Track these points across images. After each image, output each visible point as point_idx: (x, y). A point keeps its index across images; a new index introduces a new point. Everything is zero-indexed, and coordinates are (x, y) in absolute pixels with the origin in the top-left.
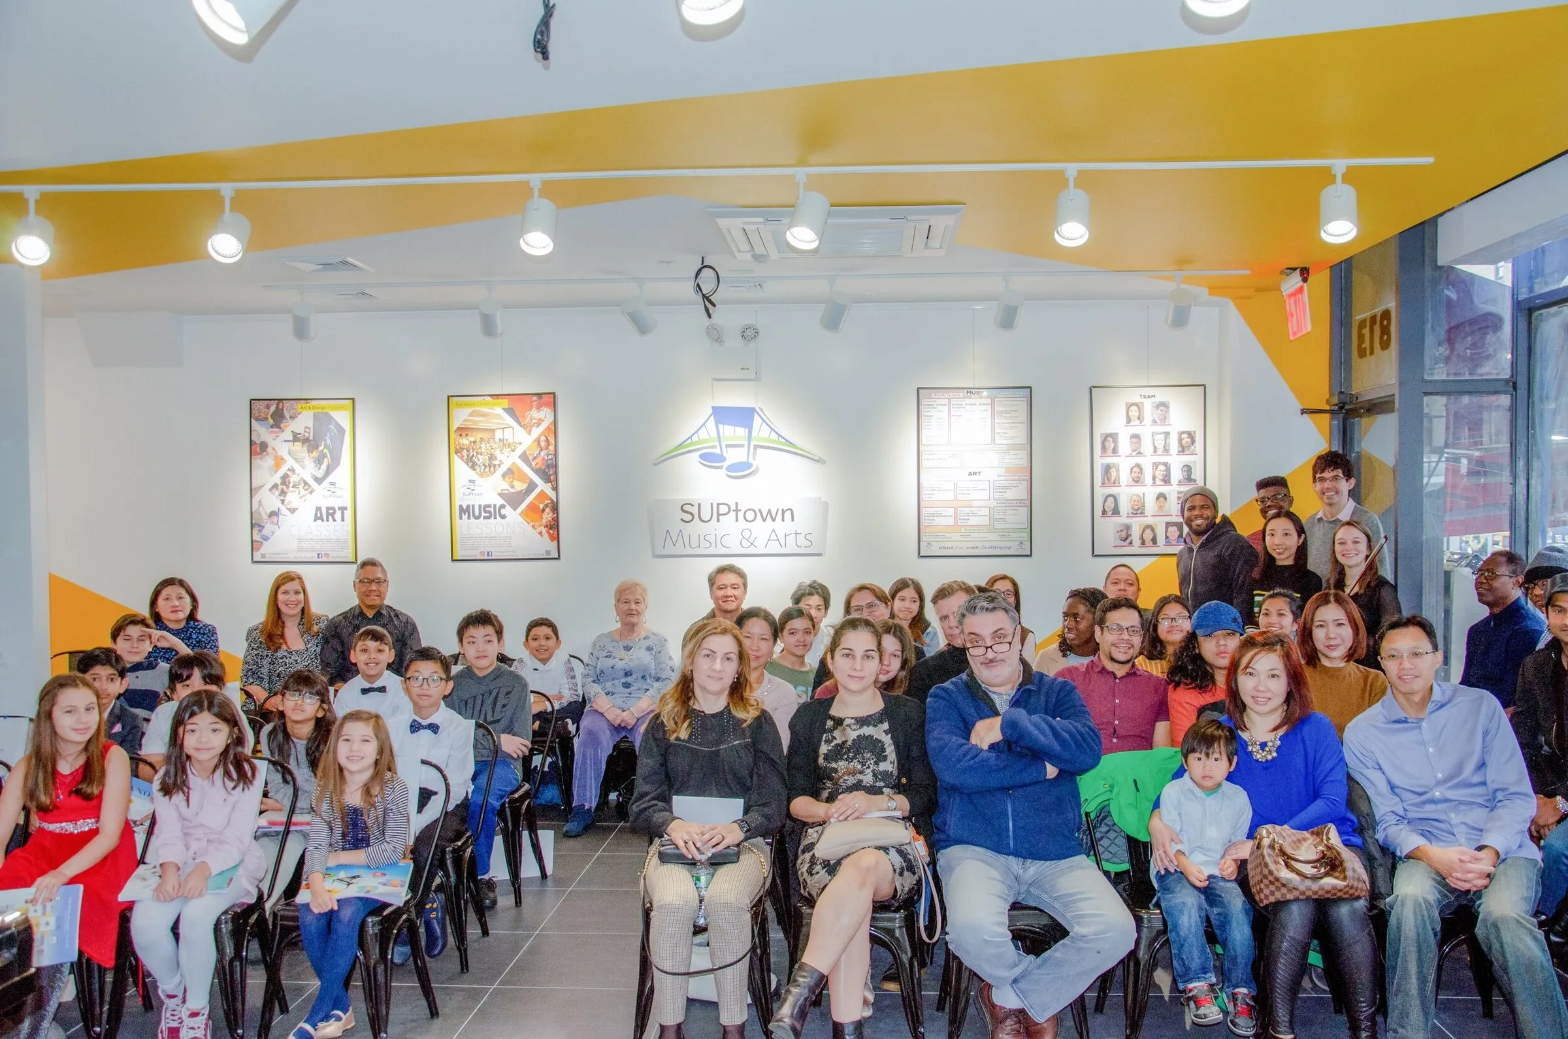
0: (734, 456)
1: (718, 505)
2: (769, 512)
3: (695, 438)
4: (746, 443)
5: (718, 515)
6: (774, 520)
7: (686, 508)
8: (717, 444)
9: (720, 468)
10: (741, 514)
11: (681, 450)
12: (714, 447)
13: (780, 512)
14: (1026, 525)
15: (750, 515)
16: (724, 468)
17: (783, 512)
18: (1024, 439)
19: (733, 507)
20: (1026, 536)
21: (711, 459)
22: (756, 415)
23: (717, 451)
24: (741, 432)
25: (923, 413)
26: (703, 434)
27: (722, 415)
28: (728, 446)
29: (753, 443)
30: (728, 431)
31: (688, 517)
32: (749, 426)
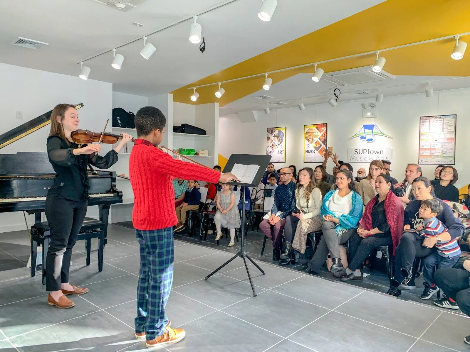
0: (368, 137)
1: (364, 150)
2: (377, 152)
3: (359, 133)
4: (371, 134)
5: (364, 152)
6: (378, 153)
7: (356, 150)
8: (364, 134)
9: (365, 140)
10: (369, 152)
11: (355, 136)
12: (364, 135)
13: (380, 151)
14: (453, 156)
15: (372, 152)
16: (366, 140)
17: (381, 151)
18: (453, 130)
19: (368, 150)
20: (453, 158)
21: (363, 138)
22: (374, 127)
23: (364, 136)
24: (371, 131)
25: (421, 124)
26: (361, 132)
27: (366, 127)
28: (367, 135)
29: (373, 134)
30: (367, 131)
31: (356, 153)
32: (373, 130)
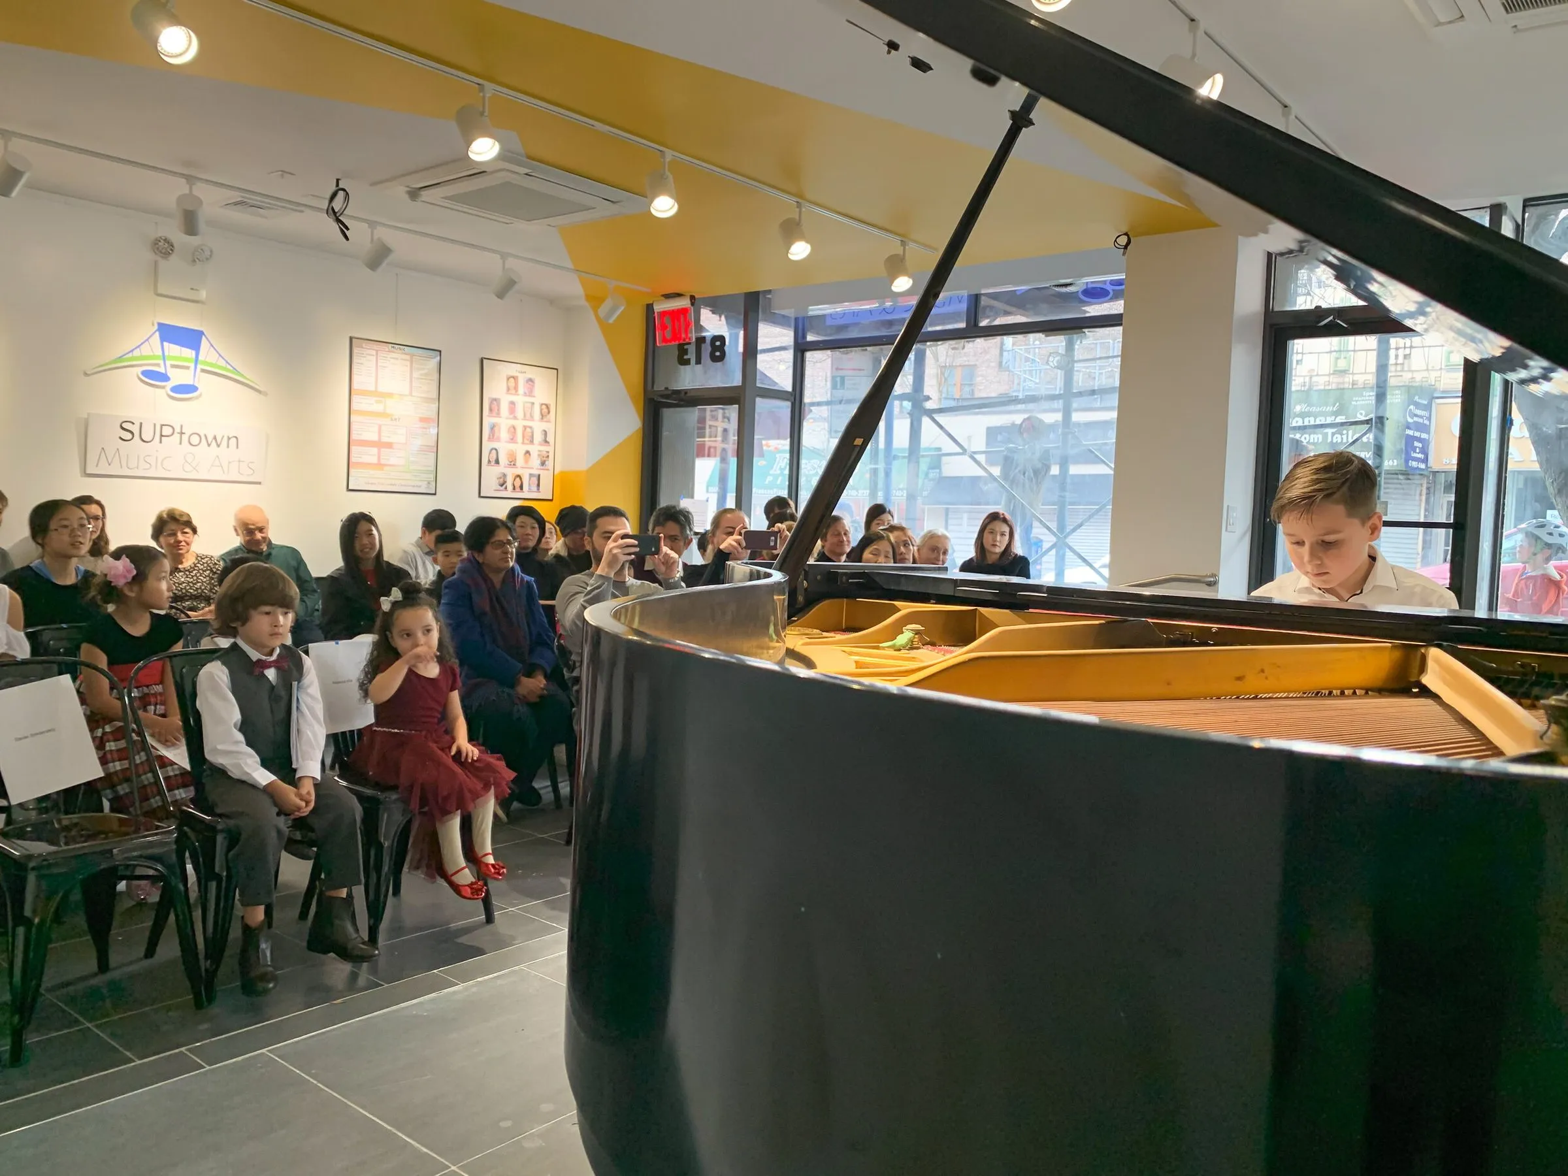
0: (179, 377)
1: (162, 426)
2: (215, 438)
3: (136, 353)
4: (192, 365)
5: (162, 436)
6: (218, 446)
7: (125, 425)
8: (161, 362)
9: (163, 387)
10: (185, 438)
11: (119, 364)
12: (158, 365)
13: (225, 439)
14: (433, 468)
15: (195, 439)
16: (168, 389)
17: (229, 439)
18: (435, 395)
19: (178, 430)
20: (432, 476)
21: (155, 377)
22: (203, 337)
23: (162, 370)
24: (189, 353)
25: (355, 360)
26: (145, 350)
27: (169, 334)
28: (173, 366)
29: (199, 367)
30: (173, 349)
31: (128, 436)
32: (196, 347)
